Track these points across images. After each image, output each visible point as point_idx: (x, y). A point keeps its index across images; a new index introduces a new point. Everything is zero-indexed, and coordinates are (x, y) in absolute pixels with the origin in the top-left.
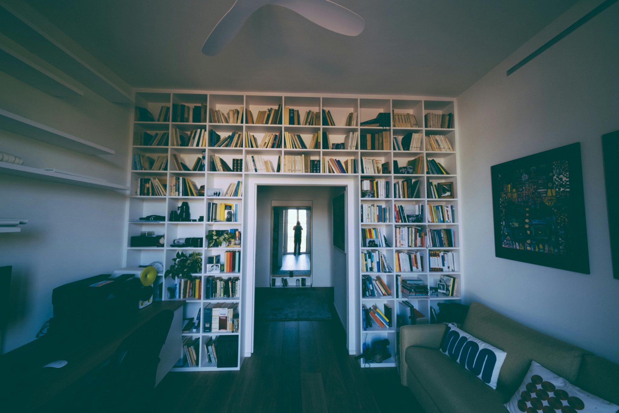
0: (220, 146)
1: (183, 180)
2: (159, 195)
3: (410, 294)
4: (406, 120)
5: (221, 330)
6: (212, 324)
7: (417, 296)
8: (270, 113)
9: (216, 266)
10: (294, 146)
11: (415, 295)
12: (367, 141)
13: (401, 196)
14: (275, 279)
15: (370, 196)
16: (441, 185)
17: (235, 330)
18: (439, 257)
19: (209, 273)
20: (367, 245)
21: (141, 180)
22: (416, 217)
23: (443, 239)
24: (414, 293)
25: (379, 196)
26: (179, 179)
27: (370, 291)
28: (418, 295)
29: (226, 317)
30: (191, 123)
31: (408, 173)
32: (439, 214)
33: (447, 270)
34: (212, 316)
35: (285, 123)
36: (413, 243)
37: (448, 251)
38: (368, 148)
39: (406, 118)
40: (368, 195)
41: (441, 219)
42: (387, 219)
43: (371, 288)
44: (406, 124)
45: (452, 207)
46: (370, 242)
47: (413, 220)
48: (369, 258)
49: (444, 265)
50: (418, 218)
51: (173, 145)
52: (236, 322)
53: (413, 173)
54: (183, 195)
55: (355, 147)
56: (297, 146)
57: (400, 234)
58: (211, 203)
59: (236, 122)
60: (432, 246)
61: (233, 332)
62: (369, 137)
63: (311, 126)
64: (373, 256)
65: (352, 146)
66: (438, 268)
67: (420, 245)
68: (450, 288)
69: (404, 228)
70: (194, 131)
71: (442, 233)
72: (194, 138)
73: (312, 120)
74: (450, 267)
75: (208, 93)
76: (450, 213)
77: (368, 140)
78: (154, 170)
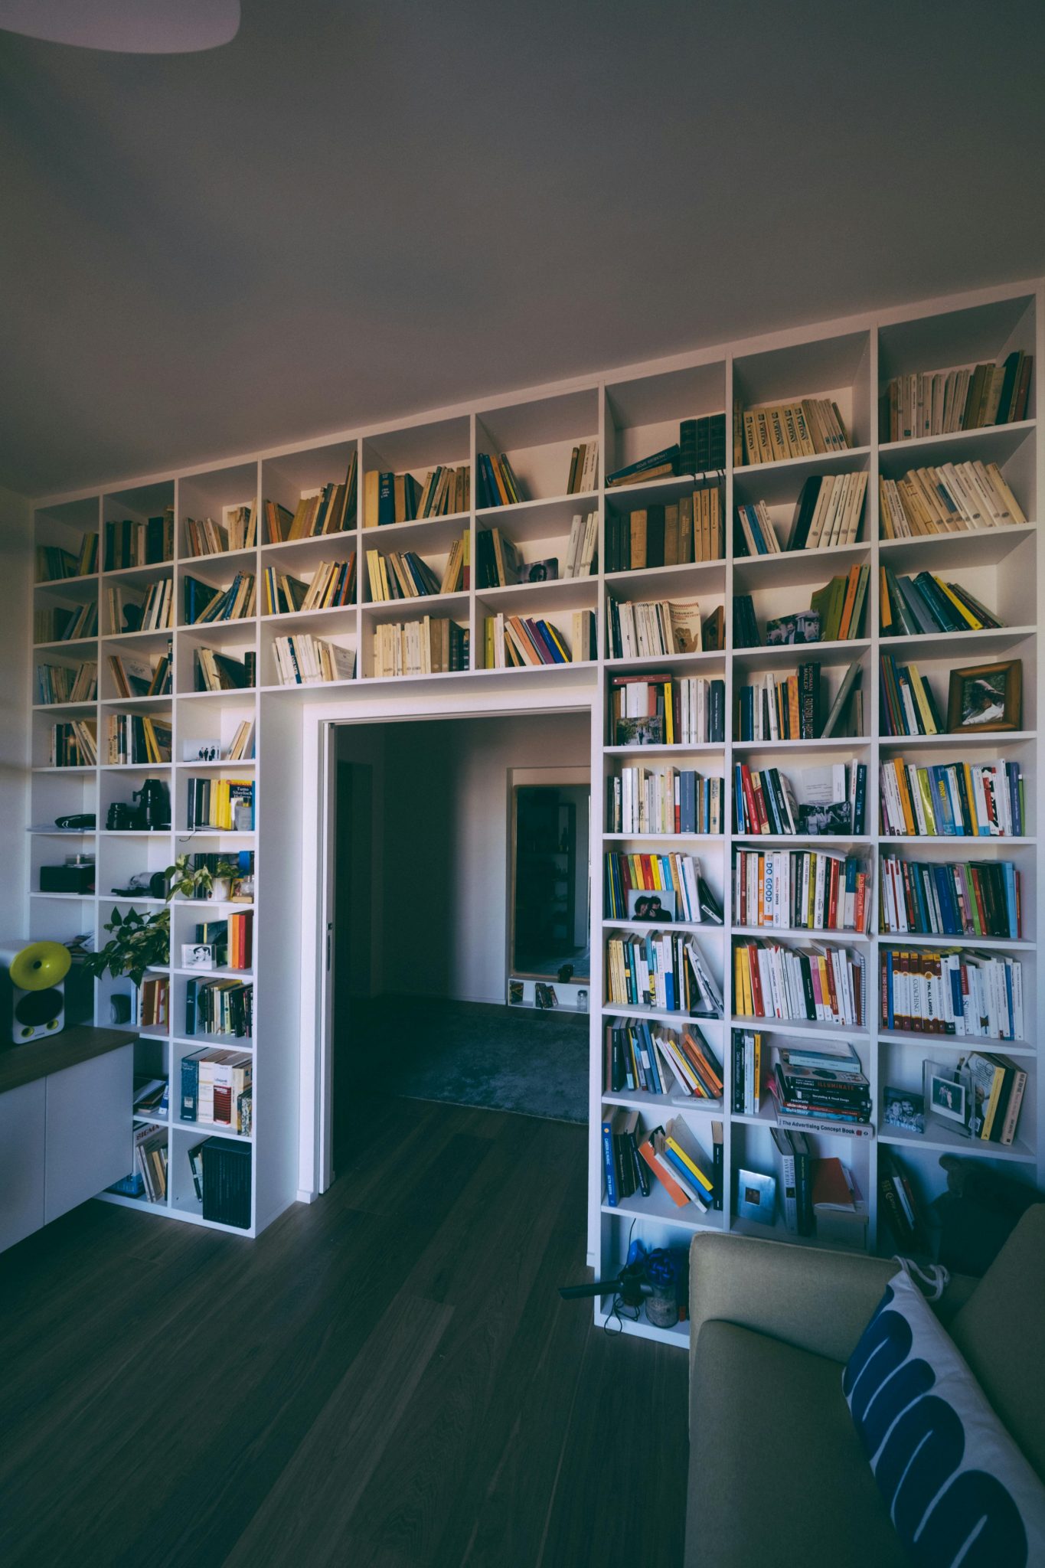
0: (211, 620)
1: (135, 723)
2: (90, 764)
3: (785, 1105)
4: (797, 427)
5: (218, 1121)
6: (199, 1102)
7: (819, 1118)
8: (325, 499)
9: (205, 950)
10: (396, 591)
11: (810, 1115)
12: (632, 536)
13: (774, 734)
14: (522, 984)
15: (644, 740)
16: (964, 679)
17: (243, 1127)
18: (934, 978)
19: (189, 967)
20: (632, 912)
21: (59, 727)
22: (835, 812)
23: (961, 904)
24: (806, 1108)
25: (685, 738)
26: (124, 719)
27: (641, 1072)
28: (824, 1115)
29: (229, 1090)
30: (142, 567)
31: (800, 639)
32: (945, 799)
33: (976, 1030)
34: (198, 1081)
35: (368, 523)
36: (819, 912)
37: (985, 954)
38: (634, 563)
39: (796, 422)
40: (637, 735)
41: (954, 822)
42: (715, 821)
43: (646, 1065)
44: (793, 445)
45: (1012, 769)
46: (642, 901)
47: (823, 825)
48: (642, 959)
49: (959, 1009)
50: (839, 816)
51: (108, 632)
52: (247, 1108)
53: (818, 640)
54: (133, 762)
55: (588, 568)
56: (405, 591)
57: (760, 876)
58: (194, 780)
59: (242, 546)
60: (904, 929)
61: (239, 1132)
62: (638, 521)
63: (442, 518)
64: (654, 952)
65: (578, 564)
66: (931, 1018)
67: (851, 922)
68: (989, 1109)
69: (776, 856)
70: (153, 586)
71: (957, 879)
72: (151, 608)
73: (444, 498)
74: (991, 1021)
75: (175, 475)
76: (1002, 795)
77: (635, 534)
78: (75, 701)
